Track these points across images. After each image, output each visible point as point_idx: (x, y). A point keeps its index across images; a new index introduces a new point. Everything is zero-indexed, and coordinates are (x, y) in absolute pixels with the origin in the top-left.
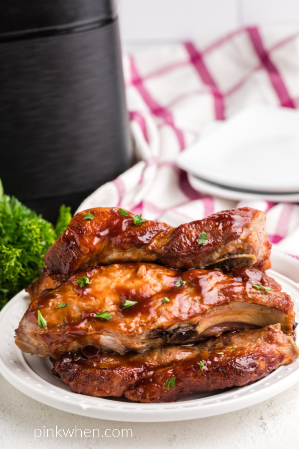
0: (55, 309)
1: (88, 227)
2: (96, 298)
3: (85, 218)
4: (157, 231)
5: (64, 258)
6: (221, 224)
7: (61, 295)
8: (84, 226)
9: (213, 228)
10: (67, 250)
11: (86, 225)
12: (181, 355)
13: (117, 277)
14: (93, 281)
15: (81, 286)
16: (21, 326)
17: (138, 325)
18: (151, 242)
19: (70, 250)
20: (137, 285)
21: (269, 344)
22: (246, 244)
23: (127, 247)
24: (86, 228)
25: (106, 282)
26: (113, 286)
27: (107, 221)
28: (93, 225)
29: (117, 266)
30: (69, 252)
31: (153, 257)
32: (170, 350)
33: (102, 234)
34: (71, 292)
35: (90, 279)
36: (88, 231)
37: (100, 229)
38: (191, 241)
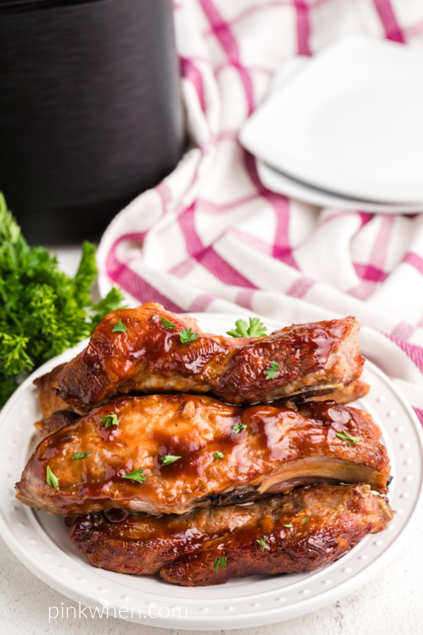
0: (71, 461)
1: (117, 344)
2: (125, 445)
3: (114, 330)
4: (211, 354)
5: (84, 384)
6: (298, 351)
7: (79, 437)
8: (113, 342)
9: (287, 356)
10: (88, 375)
11: (116, 341)
12: (237, 521)
13: (156, 415)
14: (123, 419)
15: (107, 426)
16: (23, 480)
17: (181, 491)
18: (203, 370)
19: (92, 376)
20: (182, 430)
21: (354, 515)
22: (330, 375)
23: (169, 374)
24: (115, 346)
25: (139, 421)
26: (149, 428)
27: (144, 336)
28: (125, 341)
29: (155, 397)
30: (91, 378)
31: (205, 388)
32: (221, 513)
33: (136, 355)
34: (93, 435)
35: (119, 415)
36: (118, 351)
37: (134, 348)
38: (256, 373)
